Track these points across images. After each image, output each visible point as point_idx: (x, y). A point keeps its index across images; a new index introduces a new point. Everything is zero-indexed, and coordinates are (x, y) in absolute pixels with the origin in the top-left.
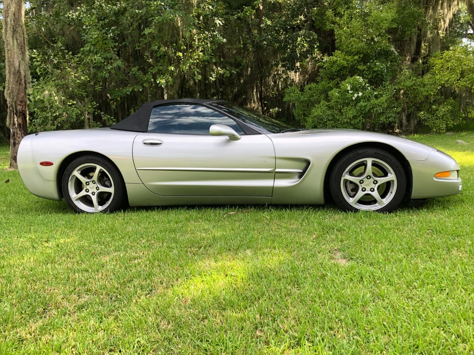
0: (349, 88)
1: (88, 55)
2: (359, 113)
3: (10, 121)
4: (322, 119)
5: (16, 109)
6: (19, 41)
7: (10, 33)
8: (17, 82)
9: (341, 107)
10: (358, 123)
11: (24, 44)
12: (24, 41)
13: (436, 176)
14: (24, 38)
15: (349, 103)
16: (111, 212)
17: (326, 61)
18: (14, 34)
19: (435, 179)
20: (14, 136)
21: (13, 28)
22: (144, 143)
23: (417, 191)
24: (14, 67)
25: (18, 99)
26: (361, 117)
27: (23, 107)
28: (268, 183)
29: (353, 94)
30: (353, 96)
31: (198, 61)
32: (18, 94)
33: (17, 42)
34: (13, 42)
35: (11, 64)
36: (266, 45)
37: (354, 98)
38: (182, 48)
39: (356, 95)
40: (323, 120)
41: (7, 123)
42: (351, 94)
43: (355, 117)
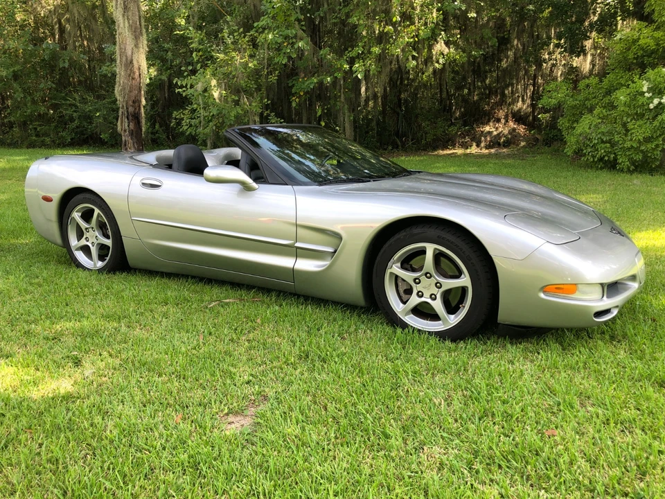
0: (645, 89)
1: (263, 32)
2: (659, 133)
3: (122, 126)
4: (590, 140)
5: (128, 111)
6: (131, 22)
7: (120, 10)
8: (130, 75)
9: (629, 121)
10: (653, 149)
11: (140, 25)
12: (140, 22)
13: (544, 289)
14: (140, 17)
15: (644, 115)
16: (109, 272)
17: (620, 39)
18: (125, 12)
19: (542, 295)
20: (125, 145)
21: (124, 4)
22: (143, 184)
23: (508, 311)
24: (126, 56)
25: (129, 97)
26: (661, 139)
27: (135, 109)
28: (286, 262)
29: (651, 99)
30: (652, 102)
31: (416, 39)
32: (130, 92)
33: (129, 23)
34: (124, 22)
35: (123, 53)
36: (532, 10)
37: (651, 106)
38: (394, 20)
39: (656, 101)
40: (591, 142)
41: (119, 128)
42: (648, 98)
43: (648, 140)
